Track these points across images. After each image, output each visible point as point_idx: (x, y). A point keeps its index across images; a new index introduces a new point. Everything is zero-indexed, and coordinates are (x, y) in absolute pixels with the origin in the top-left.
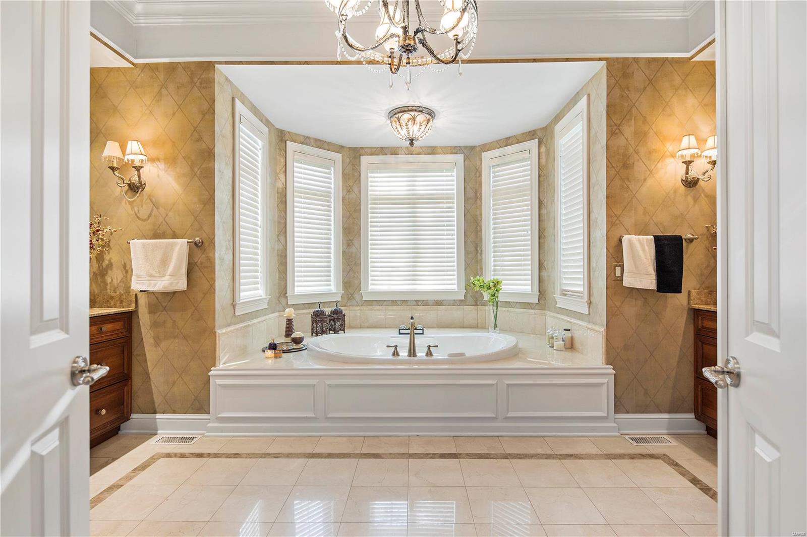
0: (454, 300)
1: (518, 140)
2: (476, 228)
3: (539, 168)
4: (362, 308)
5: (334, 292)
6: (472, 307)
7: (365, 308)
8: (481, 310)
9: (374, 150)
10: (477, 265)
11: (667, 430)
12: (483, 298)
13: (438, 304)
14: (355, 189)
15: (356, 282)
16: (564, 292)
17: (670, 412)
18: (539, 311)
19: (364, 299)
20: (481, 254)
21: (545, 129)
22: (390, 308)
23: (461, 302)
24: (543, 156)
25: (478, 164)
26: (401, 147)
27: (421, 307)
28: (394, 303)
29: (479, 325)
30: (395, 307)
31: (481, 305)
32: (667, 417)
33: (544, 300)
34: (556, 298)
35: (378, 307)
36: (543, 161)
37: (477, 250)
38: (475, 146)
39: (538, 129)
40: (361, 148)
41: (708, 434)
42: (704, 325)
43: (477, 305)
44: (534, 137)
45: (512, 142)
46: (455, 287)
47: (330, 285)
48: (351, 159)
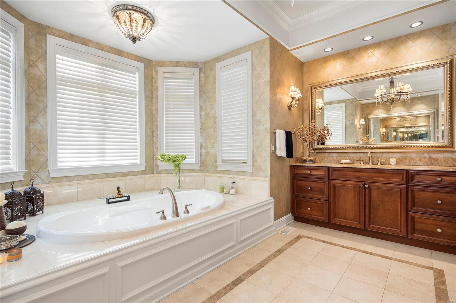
0: (138, 171)
1: (185, 65)
2: (153, 119)
3: (200, 86)
4: (49, 185)
5: (15, 170)
6: (151, 175)
7: (53, 185)
8: (156, 177)
9: (63, 34)
10: (153, 146)
11: (286, 224)
12: (159, 168)
13: (126, 175)
14: (40, 66)
15: (42, 159)
16: (224, 161)
17: (286, 215)
18: (200, 174)
19: (52, 176)
20: (157, 137)
21: (205, 63)
22: (82, 182)
23: (143, 173)
24: (203, 79)
25: (154, 74)
26: (92, 41)
27: (112, 179)
28: (85, 177)
29: (155, 188)
30: (87, 181)
31: (157, 174)
32: (286, 217)
33: (203, 167)
34: (217, 165)
35: (69, 183)
36: (203, 82)
37: (153, 134)
38: (151, 60)
39: (199, 62)
40: (46, 26)
41: (295, 221)
42: (297, 172)
43: (153, 173)
44: (196, 66)
45: (181, 65)
46: (138, 161)
47: (9, 164)
48: (34, 33)
